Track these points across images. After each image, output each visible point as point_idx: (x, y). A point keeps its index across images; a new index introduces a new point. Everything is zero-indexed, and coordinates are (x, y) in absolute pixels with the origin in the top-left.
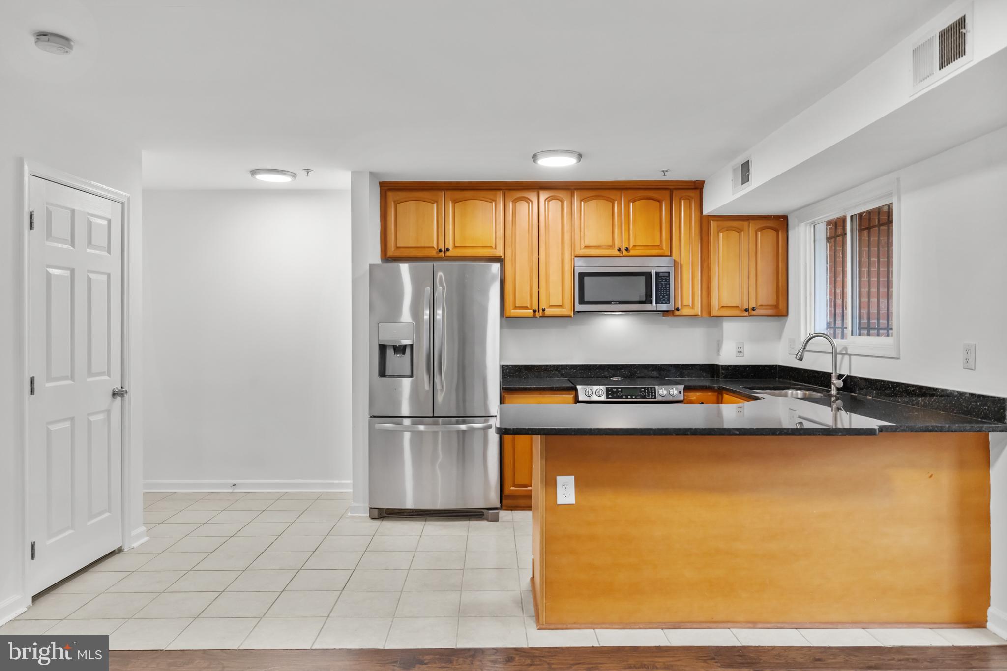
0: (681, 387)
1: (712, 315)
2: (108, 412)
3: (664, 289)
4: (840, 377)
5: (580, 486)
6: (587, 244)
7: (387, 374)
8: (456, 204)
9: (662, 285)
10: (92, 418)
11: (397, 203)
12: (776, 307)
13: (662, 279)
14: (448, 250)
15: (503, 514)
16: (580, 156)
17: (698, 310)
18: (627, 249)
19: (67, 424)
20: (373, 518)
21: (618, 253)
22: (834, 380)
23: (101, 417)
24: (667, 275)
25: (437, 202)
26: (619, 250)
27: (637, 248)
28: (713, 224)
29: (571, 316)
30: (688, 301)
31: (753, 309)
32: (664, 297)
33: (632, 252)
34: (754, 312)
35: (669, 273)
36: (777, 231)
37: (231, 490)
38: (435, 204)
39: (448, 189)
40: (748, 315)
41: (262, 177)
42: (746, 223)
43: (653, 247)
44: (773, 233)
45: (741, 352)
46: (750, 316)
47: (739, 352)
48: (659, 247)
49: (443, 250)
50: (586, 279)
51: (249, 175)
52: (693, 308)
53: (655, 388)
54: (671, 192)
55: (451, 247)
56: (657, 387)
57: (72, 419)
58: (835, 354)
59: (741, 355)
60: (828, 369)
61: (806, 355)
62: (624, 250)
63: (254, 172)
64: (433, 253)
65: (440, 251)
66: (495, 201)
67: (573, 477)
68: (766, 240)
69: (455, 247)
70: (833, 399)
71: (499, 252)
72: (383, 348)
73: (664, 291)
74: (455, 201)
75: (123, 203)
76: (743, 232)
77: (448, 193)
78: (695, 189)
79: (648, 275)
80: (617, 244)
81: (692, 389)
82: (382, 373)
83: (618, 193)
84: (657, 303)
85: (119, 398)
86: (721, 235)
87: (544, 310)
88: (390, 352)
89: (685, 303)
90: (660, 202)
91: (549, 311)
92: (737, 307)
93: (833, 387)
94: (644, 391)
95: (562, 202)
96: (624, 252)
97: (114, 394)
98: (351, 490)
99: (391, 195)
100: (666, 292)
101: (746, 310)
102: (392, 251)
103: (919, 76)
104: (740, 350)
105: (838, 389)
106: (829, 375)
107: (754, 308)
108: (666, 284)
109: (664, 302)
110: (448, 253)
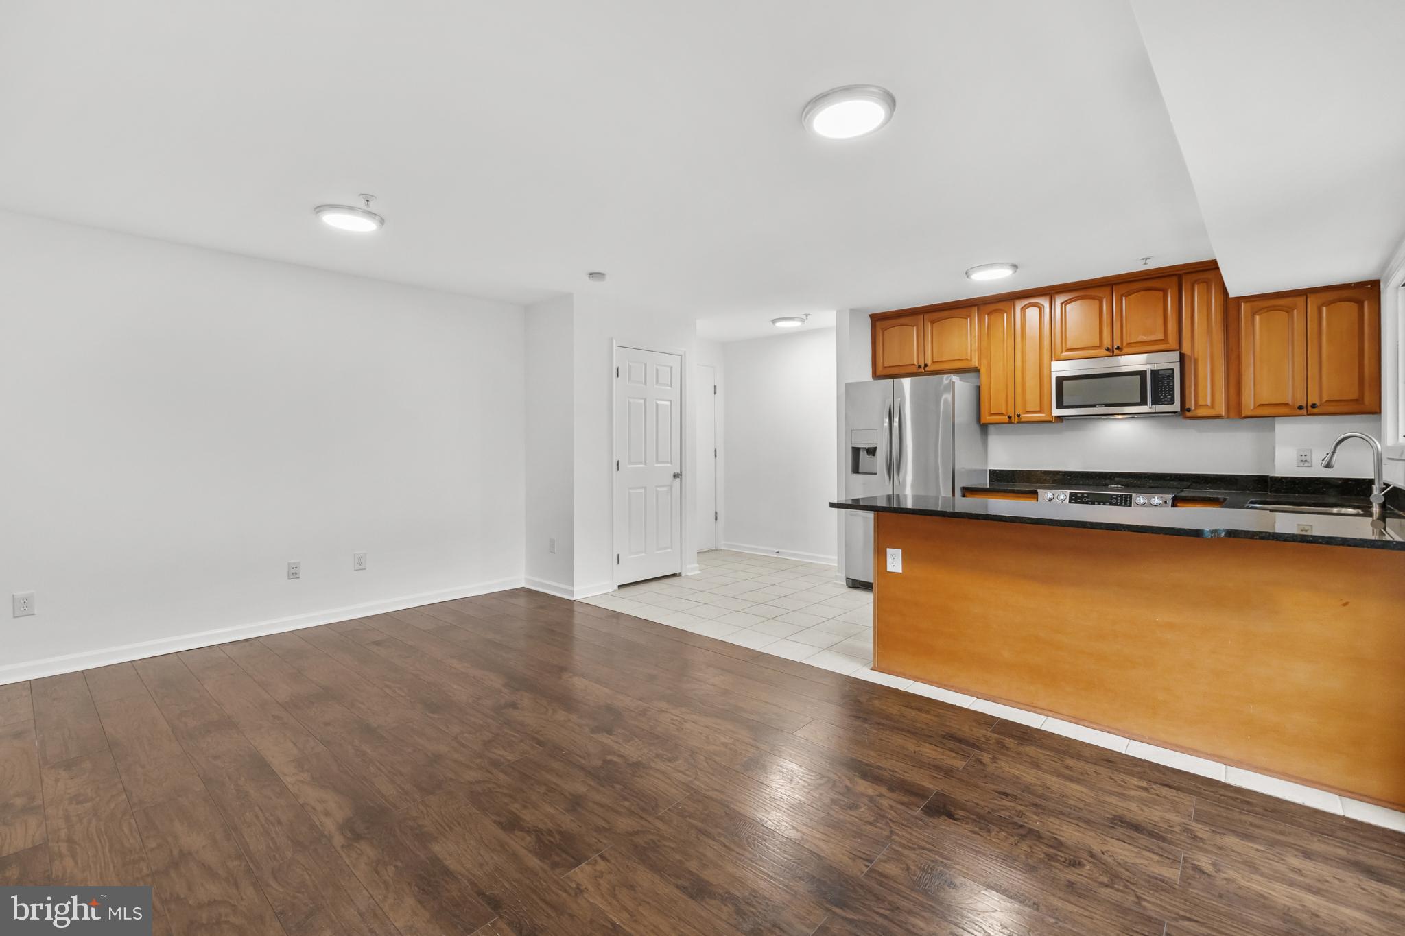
0: (1169, 497)
1: (1243, 415)
2: (671, 487)
3: (1165, 388)
6: (1069, 347)
7: (860, 471)
8: (934, 325)
9: (1163, 383)
10: (659, 489)
11: (883, 330)
13: (1163, 377)
14: (926, 365)
16: (1015, 267)
17: (1221, 411)
18: (1120, 348)
19: (642, 490)
20: (849, 587)
21: (1107, 353)
23: (665, 489)
24: (1170, 372)
26: (1109, 349)
27: (1132, 345)
28: (1245, 307)
29: (1047, 421)
30: (1205, 401)
32: (1165, 397)
33: (1125, 351)
34: (1315, 410)
35: (1173, 370)
36: (1359, 302)
37: (775, 556)
38: (915, 328)
39: (925, 313)
40: (1305, 413)
41: (780, 324)
43: (1154, 342)
44: (1353, 305)
45: (1306, 461)
46: (1308, 415)
47: (1302, 461)
48: (1162, 341)
49: (923, 365)
50: (1065, 383)
51: (771, 323)
52: (1213, 406)
53: (1131, 496)
54: (1180, 277)
55: (929, 362)
56: (1133, 494)
57: (645, 488)
59: (1306, 464)
62: (1115, 349)
63: (774, 321)
65: (920, 367)
66: (970, 316)
69: (933, 362)
71: (975, 363)
72: (856, 451)
73: (1165, 391)
74: (933, 322)
75: (681, 356)
76: (1295, 311)
77: (927, 316)
78: (1208, 270)
79: (1141, 374)
80: (1107, 342)
81: (1186, 500)
82: (856, 470)
83: (1108, 289)
84: (1153, 403)
85: (678, 479)
86: (1257, 318)
87: (1019, 416)
88: (863, 454)
89: (1201, 402)
90: (1164, 291)
91: (1025, 417)
92: (1287, 404)
94: (1117, 499)
95: (1040, 307)
97: (675, 476)
98: (836, 565)
99: (878, 324)
100: (1169, 391)
101: (1300, 408)
102: (880, 371)
104: (1304, 458)
107: (1315, 404)
108: (1168, 383)
109: (1166, 402)
110: (927, 369)
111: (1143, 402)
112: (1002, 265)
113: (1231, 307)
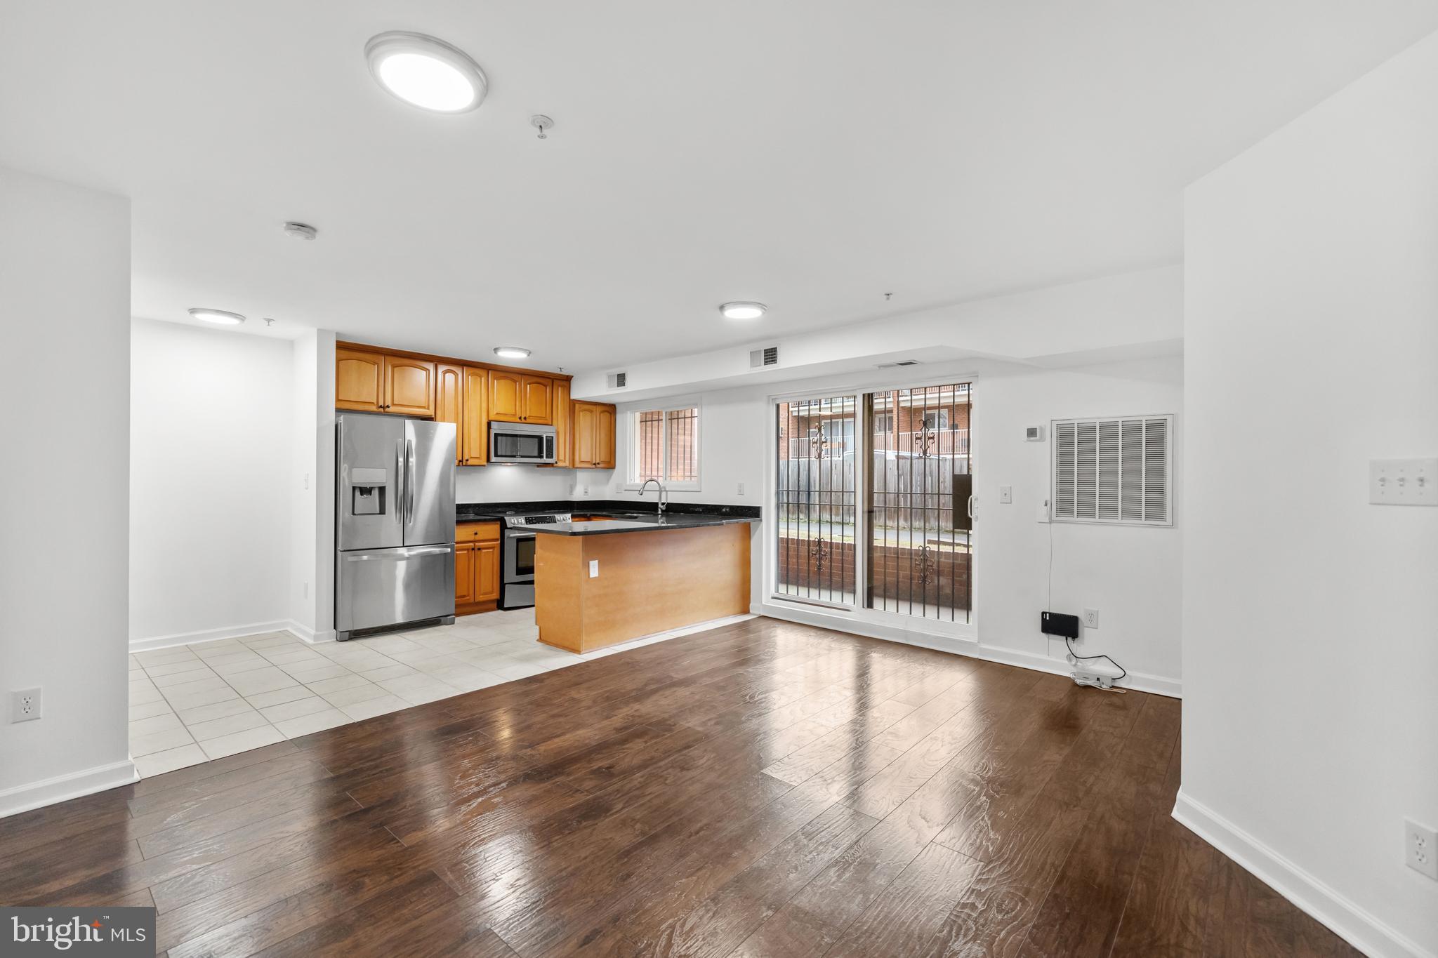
1: (574, 467)
3: (550, 448)
4: (663, 504)
5: (601, 566)
6: (499, 411)
9: (549, 445)
12: (610, 462)
13: (549, 441)
14: (386, 406)
15: (458, 620)
17: (567, 464)
18: (525, 418)
21: (519, 420)
22: (660, 506)
25: (378, 364)
26: (520, 418)
27: (532, 418)
28: (577, 406)
29: (484, 466)
30: (561, 457)
31: (598, 464)
32: (550, 454)
33: (528, 421)
34: (598, 466)
35: (552, 437)
36: (611, 414)
38: (376, 365)
39: (388, 355)
41: (202, 316)
42: (594, 407)
43: (541, 418)
44: (609, 414)
46: (595, 468)
47: (585, 492)
48: (544, 418)
50: (499, 438)
51: (190, 312)
52: (564, 462)
54: (552, 380)
55: (388, 404)
58: (660, 491)
60: (655, 500)
61: (644, 492)
62: (522, 418)
63: (193, 311)
64: (374, 408)
65: (380, 407)
67: (597, 561)
68: (605, 417)
69: (393, 405)
70: (660, 516)
74: (394, 367)
77: (388, 358)
78: (566, 380)
79: (540, 438)
80: (519, 413)
83: (520, 376)
84: (546, 457)
86: (581, 413)
87: (467, 460)
90: (545, 386)
91: (472, 461)
92: (588, 462)
93: (659, 510)
95: (480, 378)
96: (524, 420)
100: (551, 450)
101: (595, 464)
102: (343, 404)
103: (753, 364)
105: (662, 511)
106: (657, 504)
108: (551, 445)
109: (549, 457)
110: (387, 409)
111: (541, 457)
112: (520, 349)
113: (573, 405)
